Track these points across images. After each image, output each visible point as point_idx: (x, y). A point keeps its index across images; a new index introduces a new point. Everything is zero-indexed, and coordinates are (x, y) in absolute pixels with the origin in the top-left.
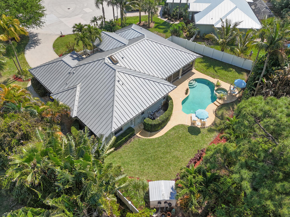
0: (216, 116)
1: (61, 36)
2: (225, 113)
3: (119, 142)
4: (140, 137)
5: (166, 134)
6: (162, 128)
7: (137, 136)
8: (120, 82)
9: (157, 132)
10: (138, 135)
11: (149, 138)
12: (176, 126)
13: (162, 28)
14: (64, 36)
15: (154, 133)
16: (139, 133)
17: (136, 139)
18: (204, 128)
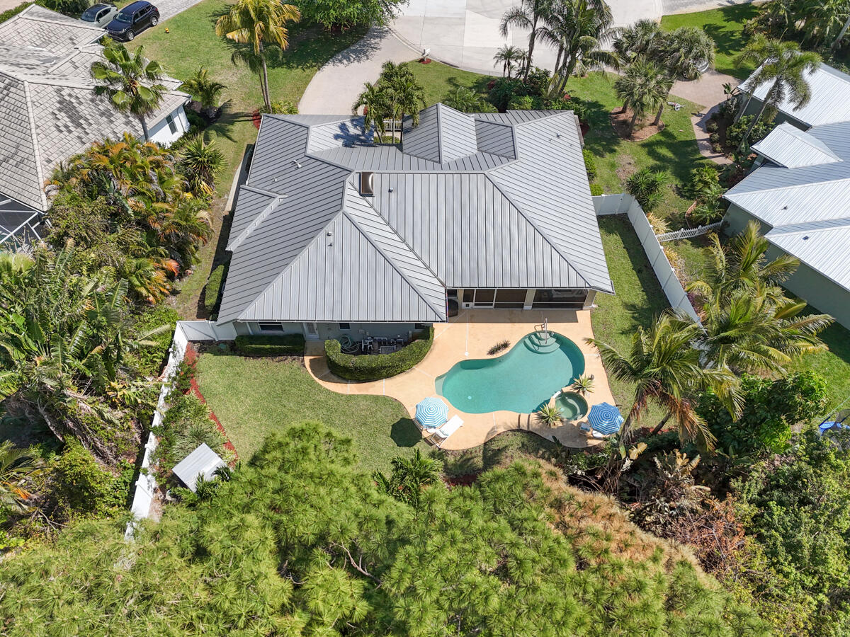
0: (485, 444)
1: (422, 61)
2: (509, 453)
3: (253, 346)
4: (304, 366)
5: (350, 398)
6: (359, 381)
7: (303, 361)
8: (330, 239)
9: (340, 380)
10: (307, 359)
11: (316, 379)
12: (385, 398)
13: (659, 157)
14: (429, 61)
15: (336, 379)
16: (312, 357)
17: (296, 364)
18: (431, 445)
